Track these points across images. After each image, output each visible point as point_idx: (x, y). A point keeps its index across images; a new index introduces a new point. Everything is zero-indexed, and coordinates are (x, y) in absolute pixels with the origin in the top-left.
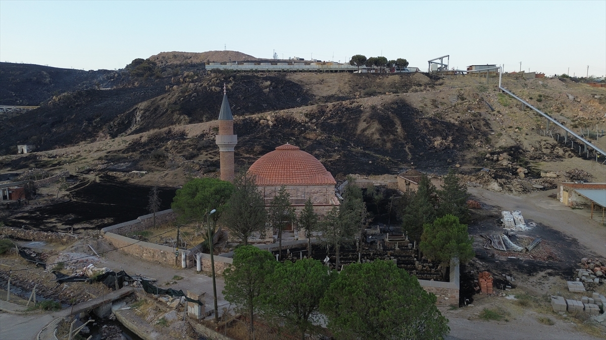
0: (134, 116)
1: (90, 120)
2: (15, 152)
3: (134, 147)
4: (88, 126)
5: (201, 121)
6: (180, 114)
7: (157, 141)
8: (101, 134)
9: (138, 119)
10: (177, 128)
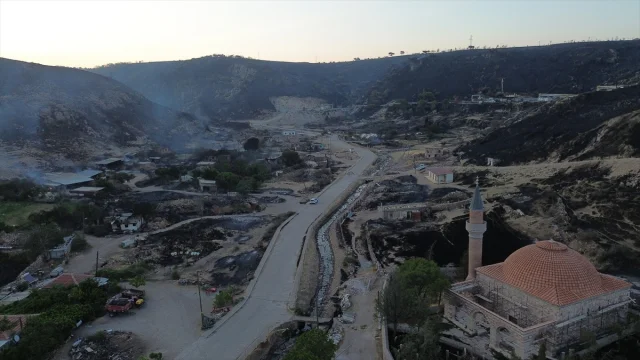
2: (486, 164)
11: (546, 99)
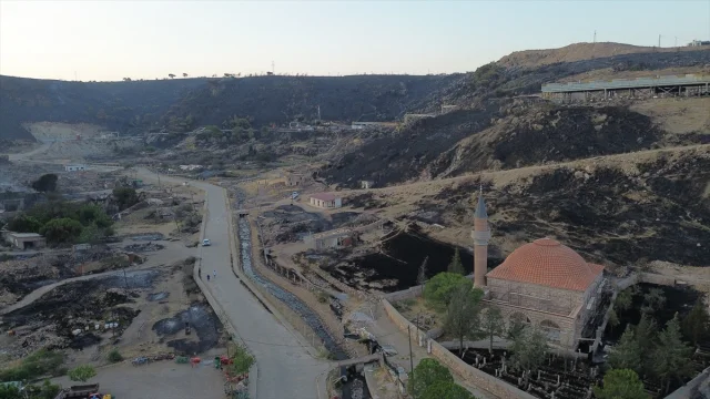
0: (454, 154)
1: (418, 156)
2: (359, 187)
3: (446, 193)
4: (415, 164)
5: (514, 167)
6: (494, 158)
7: (467, 188)
8: (424, 173)
9: (458, 157)
10: (485, 175)
11: (360, 127)
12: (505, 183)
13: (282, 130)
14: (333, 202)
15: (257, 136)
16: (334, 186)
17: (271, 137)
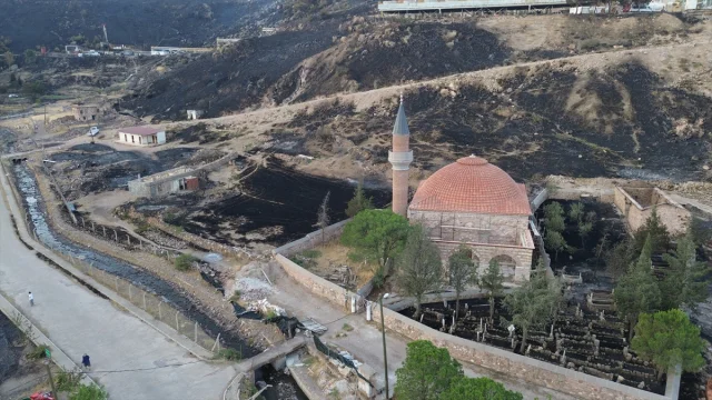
0: (299, 76)
1: (254, 80)
2: (185, 118)
3: (300, 119)
4: (252, 88)
5: (371, 88)
6: (349, 79)
7: (324, 113)
8: (266, 98)
9: (303, 80)
10: (345, 97)
11: (162, 53)
12: (369, 106)
13: (54, 55)
14: (154, 137)
15: (19, 62)
16: (148, 119)
17: (40, 64)
